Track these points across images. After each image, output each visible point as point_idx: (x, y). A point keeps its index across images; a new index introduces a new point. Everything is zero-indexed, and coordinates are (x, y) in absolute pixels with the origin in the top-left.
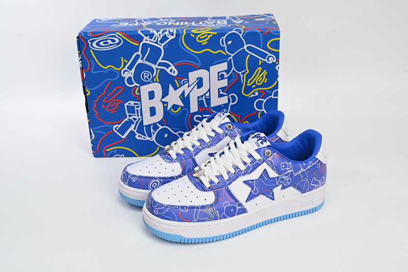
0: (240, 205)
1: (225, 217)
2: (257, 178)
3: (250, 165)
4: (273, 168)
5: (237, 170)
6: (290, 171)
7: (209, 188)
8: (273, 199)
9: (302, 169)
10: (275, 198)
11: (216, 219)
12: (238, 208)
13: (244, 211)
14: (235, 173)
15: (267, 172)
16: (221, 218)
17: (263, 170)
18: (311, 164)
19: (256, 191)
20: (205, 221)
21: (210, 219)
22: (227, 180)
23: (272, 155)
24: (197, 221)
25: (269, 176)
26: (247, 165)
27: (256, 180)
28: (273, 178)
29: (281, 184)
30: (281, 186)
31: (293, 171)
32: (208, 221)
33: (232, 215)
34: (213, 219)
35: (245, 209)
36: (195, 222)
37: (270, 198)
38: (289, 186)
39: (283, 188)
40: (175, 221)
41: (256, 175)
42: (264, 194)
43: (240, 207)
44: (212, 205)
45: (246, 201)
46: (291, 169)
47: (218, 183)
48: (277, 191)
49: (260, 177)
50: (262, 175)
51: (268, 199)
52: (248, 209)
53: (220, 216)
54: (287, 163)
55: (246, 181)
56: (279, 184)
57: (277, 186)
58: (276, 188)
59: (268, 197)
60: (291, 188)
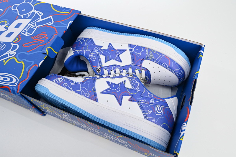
0: (131, 50)
1: (144, 48)
2: (112, 60)
3: (112, 69)
4: (101, 61)
5: (121, 71)
6: (92, 54)
7: (143, 69)
8: (110, 44)
9: (85, 51)
10: (109, 44)
11: (149, 49)
12: (133, 49)
13: (131, 46)
14: (124, 70)
15: (105, 60)
16: (147, 48)
17: (107, 63)
18: (78, 51)
19: (118, 53)
20: (156, 52)
21: (153, 51)
22: (130, 68)
23: (97, 68)
24: (161, 54)
25: (106, 57)
26: (114, 70)
27: (114, 59)
28: (104, 55)
29: (101, 49)
30: (102, 48)
31: (90, 53)
32: (155, 51)
33: (138, 47)
34: (151, 51)
35: (129, 46)
36: (163, 54)
37: (111, 45)
38: (97, 46)
39: (101, 47)
40: (174, 61)
41: (112, 62)
42: (114, 49)
43: (132, 49)
44: (148, 58)
45: (126, 50)
46: (91, 55)
47: (136, 69)
48: (105, 47)
49: (111, 59)
50: (109, 60)
51: (113, 45)
52: (128, 45)
53: (146, 50)
54: (91, 59)
55: (120, 62)
56: (102, 50)
57: (104, 49)
58: (105, 48)
59: (112, 46)
60: (97, 44)
